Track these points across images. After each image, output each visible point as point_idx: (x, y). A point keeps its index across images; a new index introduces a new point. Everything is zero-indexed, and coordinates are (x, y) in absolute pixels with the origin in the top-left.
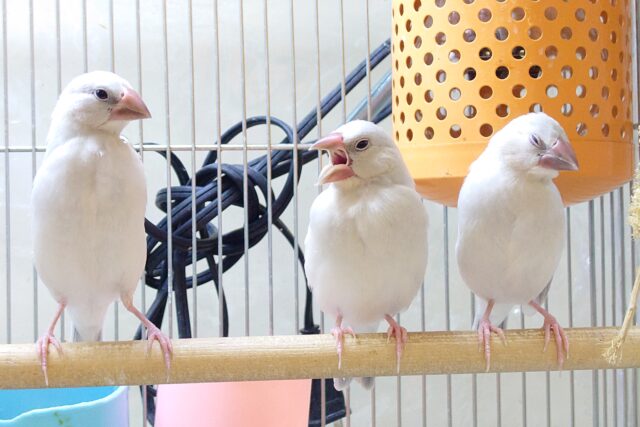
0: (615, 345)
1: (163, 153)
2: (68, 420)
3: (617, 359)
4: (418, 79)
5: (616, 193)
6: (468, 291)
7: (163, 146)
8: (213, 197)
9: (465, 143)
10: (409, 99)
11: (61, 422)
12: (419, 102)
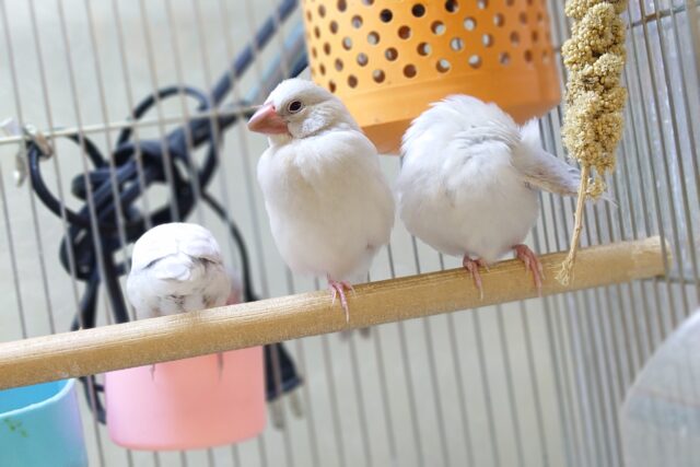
0: (566, 267)
1: (75, 138)
2: (20, 425)
3: (570, 280)
4: (334, 28)
5: (544, 119)
6: (409, 236)
7: (73, 130)
8: (133, 176)
9: (391, 86)
10: (327, 49)
11: (13, 428)
12: (338, 51)
